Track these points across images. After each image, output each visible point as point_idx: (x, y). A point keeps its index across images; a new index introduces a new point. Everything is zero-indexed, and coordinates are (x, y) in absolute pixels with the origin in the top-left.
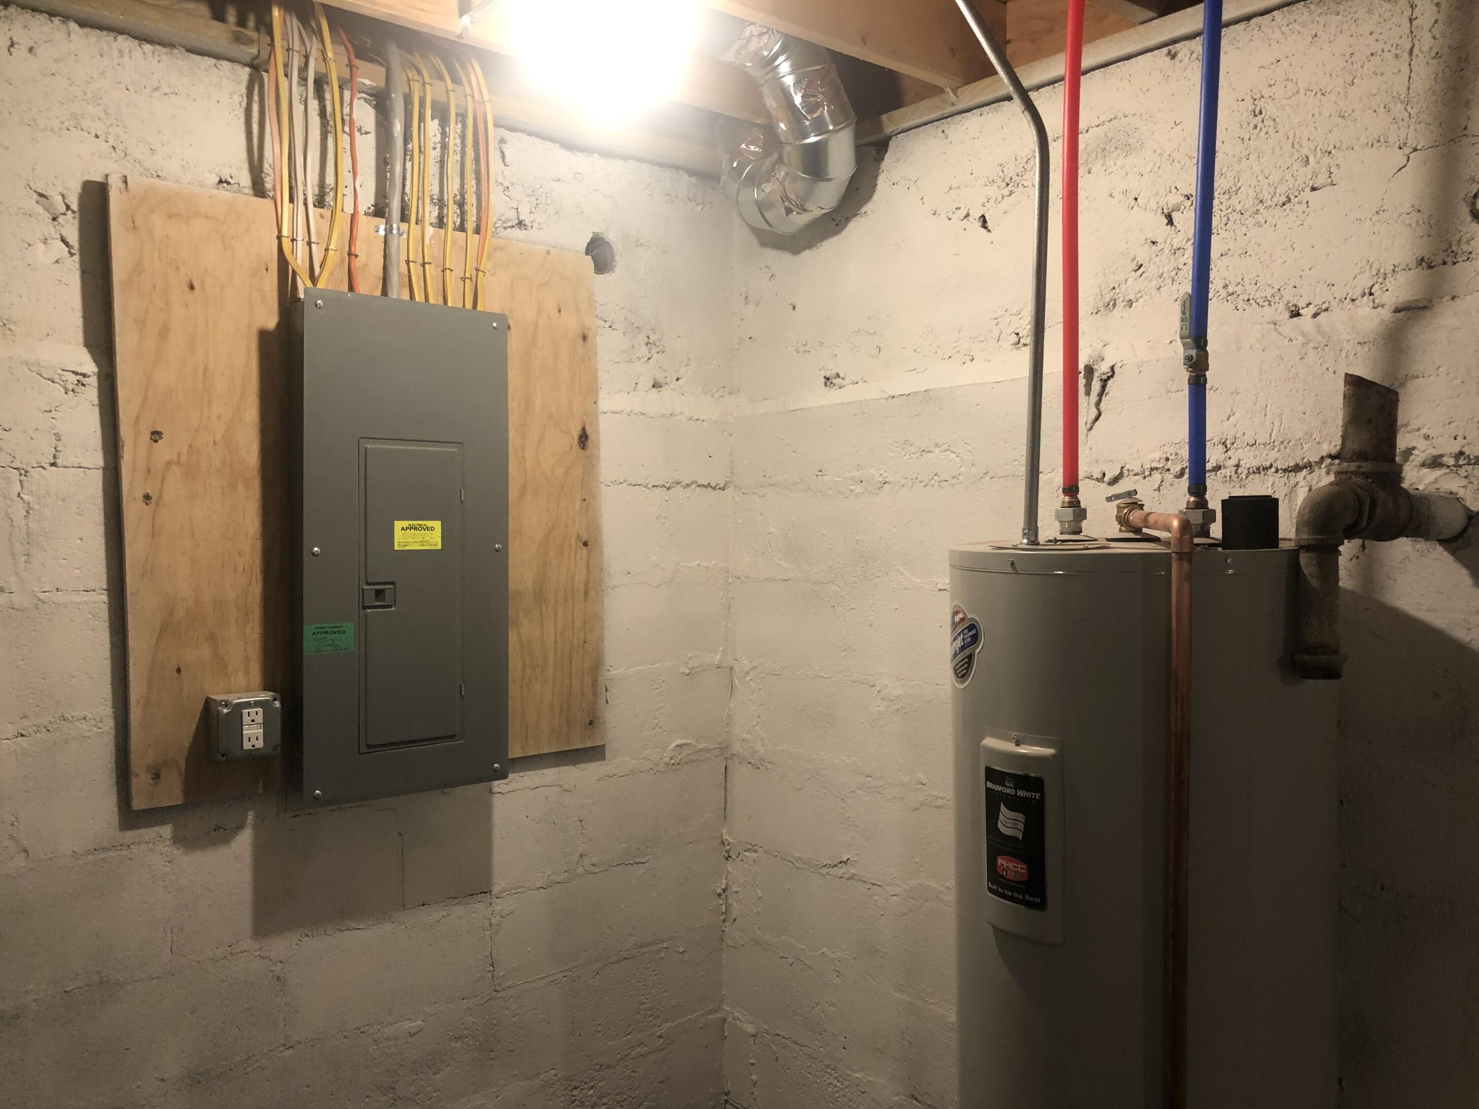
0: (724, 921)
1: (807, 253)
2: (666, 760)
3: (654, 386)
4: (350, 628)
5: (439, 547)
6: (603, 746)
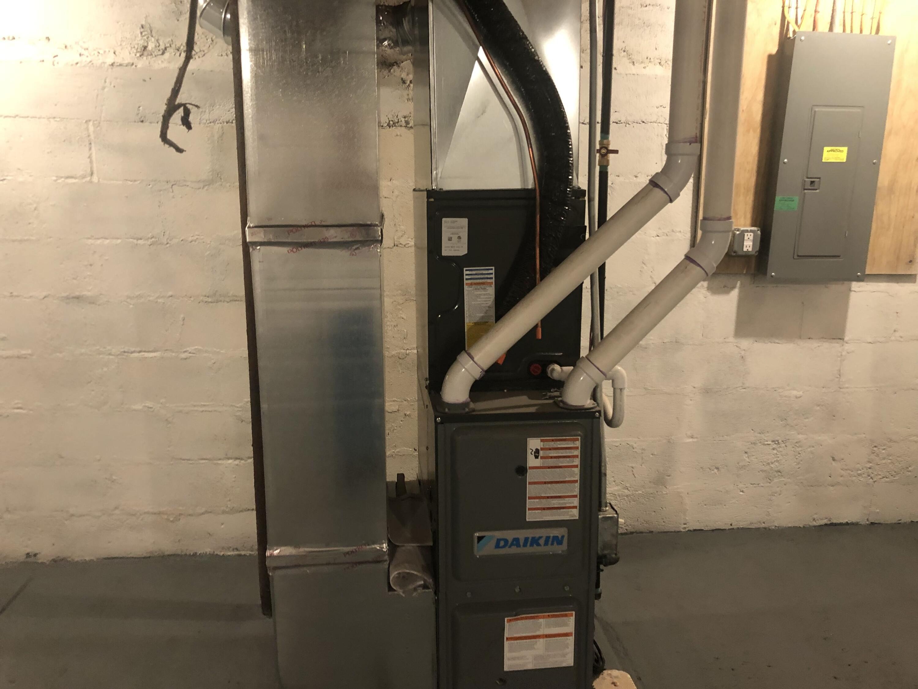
4: (796, 199)
5: (844, 161)
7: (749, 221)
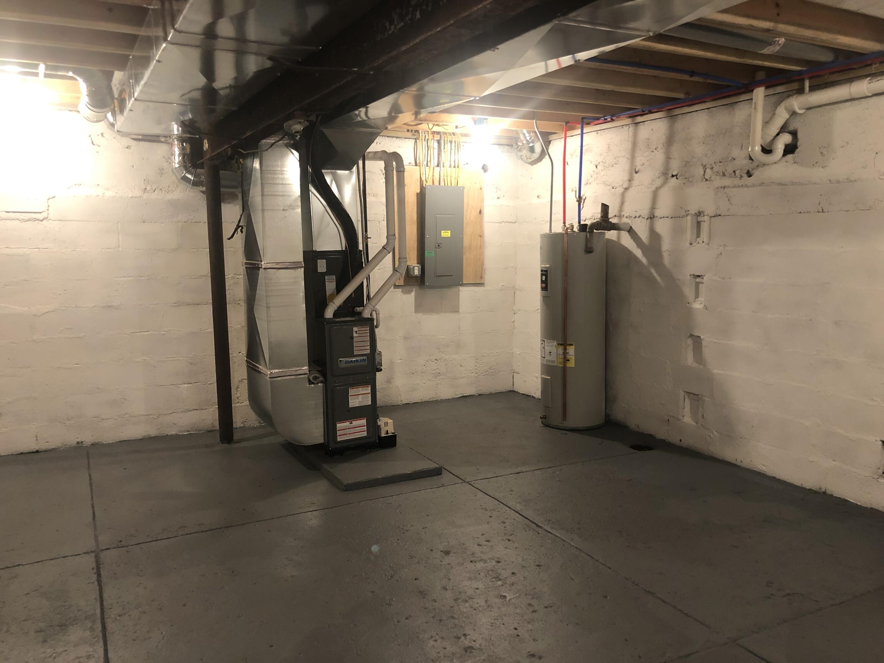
0: (514, 329)
1: (534, 165)
2: (499, 288)
3: (498, 198)
4: (433, 252)
5: (450, 236)
6: (484, 283)
7: (416, 262)
